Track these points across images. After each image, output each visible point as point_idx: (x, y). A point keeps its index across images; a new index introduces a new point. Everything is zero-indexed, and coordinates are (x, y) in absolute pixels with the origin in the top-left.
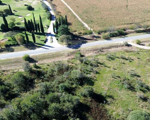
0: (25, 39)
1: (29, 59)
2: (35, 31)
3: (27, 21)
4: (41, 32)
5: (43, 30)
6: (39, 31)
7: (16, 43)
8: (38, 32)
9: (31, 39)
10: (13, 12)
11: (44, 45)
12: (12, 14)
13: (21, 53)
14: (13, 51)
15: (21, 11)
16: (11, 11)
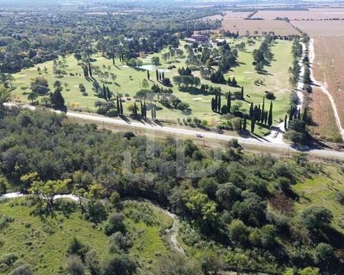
0: (242, 126)
1: (236, 144)
2: (260, 122)
3: (254, 107)
4: (267, 124)
5: (270, 123)
6: (266, 122)
7: (230, 127)
8: (264, 123)
9: (249, 128)
10: (245, 97)
11: (261, 137)
12: (243, 99)
13: (228, 137)
14: (222, 133)
15: (256, 98)
16: (242, 95)
